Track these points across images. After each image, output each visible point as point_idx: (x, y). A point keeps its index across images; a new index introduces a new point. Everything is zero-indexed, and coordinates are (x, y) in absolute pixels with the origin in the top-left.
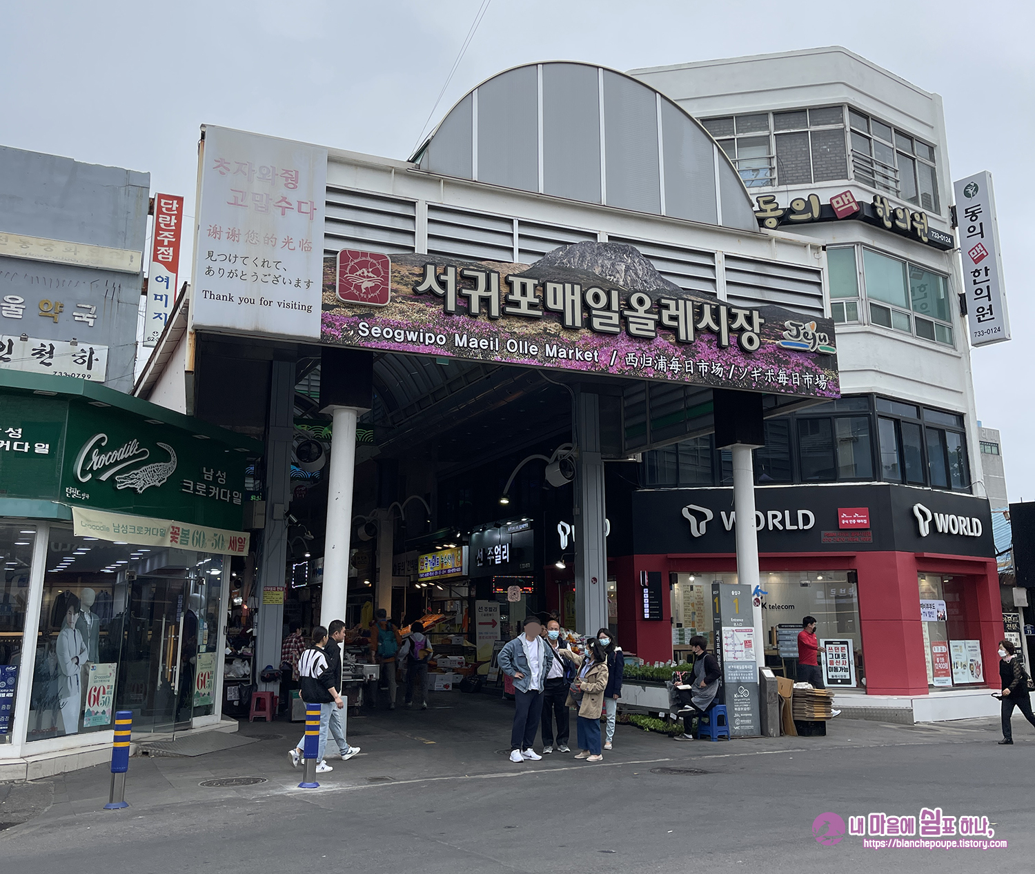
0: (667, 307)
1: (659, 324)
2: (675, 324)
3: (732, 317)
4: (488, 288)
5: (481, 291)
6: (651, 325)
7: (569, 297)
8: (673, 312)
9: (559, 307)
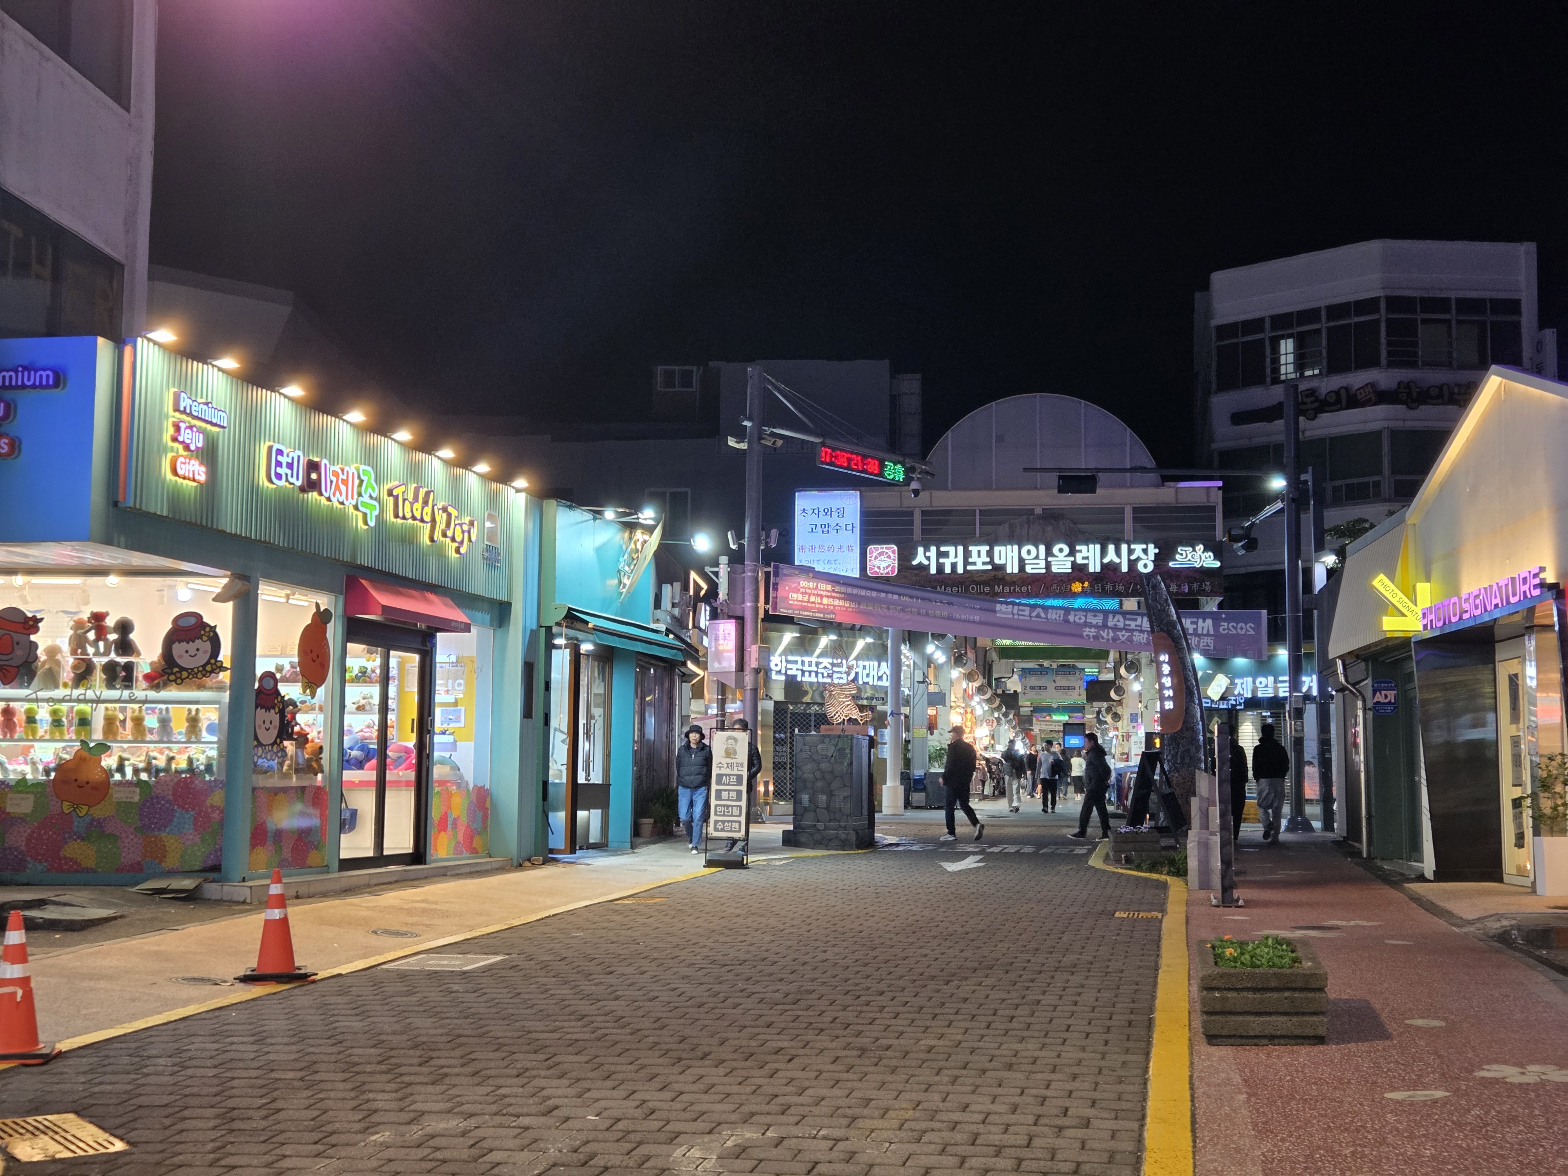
0: (1080, 551)
1: (1074, 565)
2: (1085, 562)
3: (1131, 552)
4: (956, 556)
5: (952, 559)
6: (1069, 565)
7: (1009, 555)
8: (1085, 554)
9: (1002, 562)
